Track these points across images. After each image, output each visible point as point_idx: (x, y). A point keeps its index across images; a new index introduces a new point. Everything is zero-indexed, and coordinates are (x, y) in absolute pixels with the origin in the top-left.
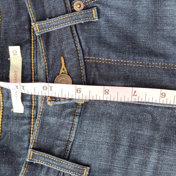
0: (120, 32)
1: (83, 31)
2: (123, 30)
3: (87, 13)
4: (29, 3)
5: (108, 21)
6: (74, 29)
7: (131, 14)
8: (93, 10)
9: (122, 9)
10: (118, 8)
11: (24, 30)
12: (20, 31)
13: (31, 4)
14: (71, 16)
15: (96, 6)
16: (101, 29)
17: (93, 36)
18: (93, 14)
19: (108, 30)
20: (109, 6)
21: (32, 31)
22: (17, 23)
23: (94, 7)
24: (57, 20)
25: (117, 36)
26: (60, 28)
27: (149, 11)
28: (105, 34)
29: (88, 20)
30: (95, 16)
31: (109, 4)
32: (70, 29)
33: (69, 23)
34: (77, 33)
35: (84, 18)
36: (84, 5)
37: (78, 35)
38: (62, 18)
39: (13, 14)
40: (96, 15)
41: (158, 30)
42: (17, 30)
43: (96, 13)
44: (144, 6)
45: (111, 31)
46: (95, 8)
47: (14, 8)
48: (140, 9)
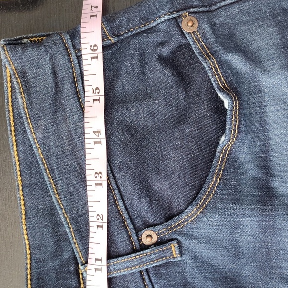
0: (215, 272)
1: (159, 275)
2: (219, 269)
3: (163, 250)
4: (74, 236)
5: (195, 258)
6: (145, 274)
7: (230, 247)
8: (172, 246)
9: (216, 241)
10: (210, 240)
11: (69, 272)
12: (62, 275)
13: (77, 238)
14: (139, 258)
15: (175, 239)
16: (186, 270)
17: (175, 283)
18: (172, 251)
19: (196, 273)
20: (196, 238)
21: (81, 277)
22: (56, 263)
23: (173, 240)
24: (118, 262)
25: (211, 280)
26: (123, 273)
27: (256, 240)
28: (192, 278)
29: (166, 261)
30: (176, 254)
31: (195, 234)
32: (138, 274)
33: (137, 267)
34: (151, 280)
35: (160, 259)
36: (157, 236)
37: (152, 282)
38: (125, 260)
39: (49, 249)
40: (177, 252)
41: (272, 267)
42: (56, 272)
43: (177, 249)
44: (248, 234)
45: (202, 273)
46: (175, 242)
47: (50, 239)
48: (243, 239)
